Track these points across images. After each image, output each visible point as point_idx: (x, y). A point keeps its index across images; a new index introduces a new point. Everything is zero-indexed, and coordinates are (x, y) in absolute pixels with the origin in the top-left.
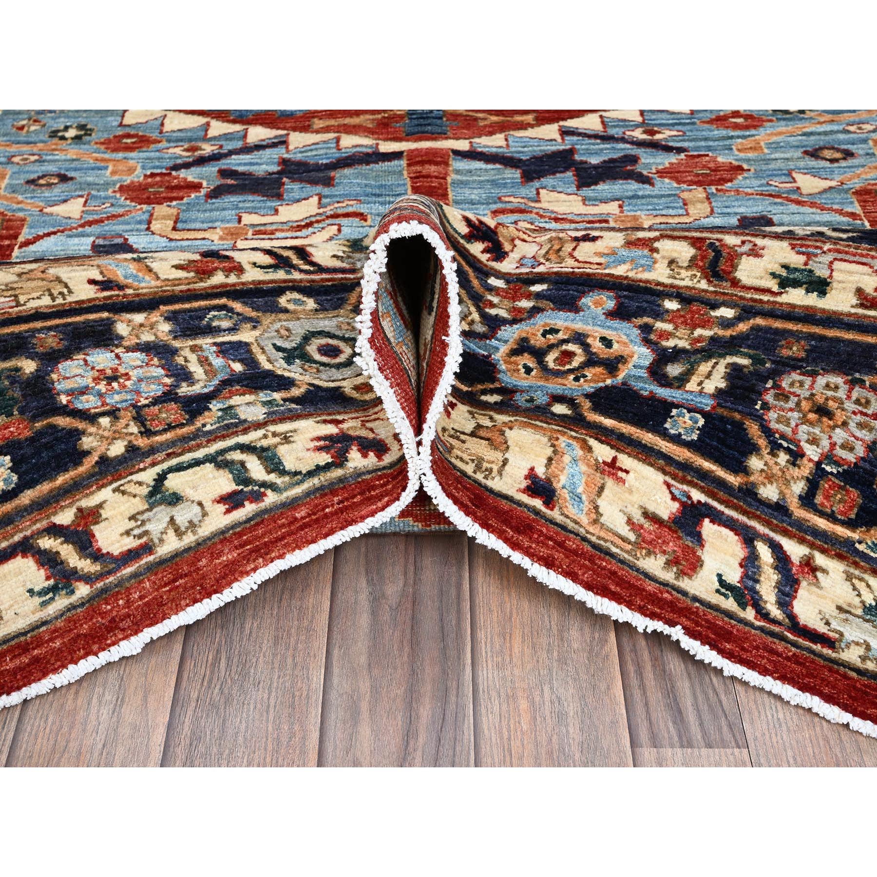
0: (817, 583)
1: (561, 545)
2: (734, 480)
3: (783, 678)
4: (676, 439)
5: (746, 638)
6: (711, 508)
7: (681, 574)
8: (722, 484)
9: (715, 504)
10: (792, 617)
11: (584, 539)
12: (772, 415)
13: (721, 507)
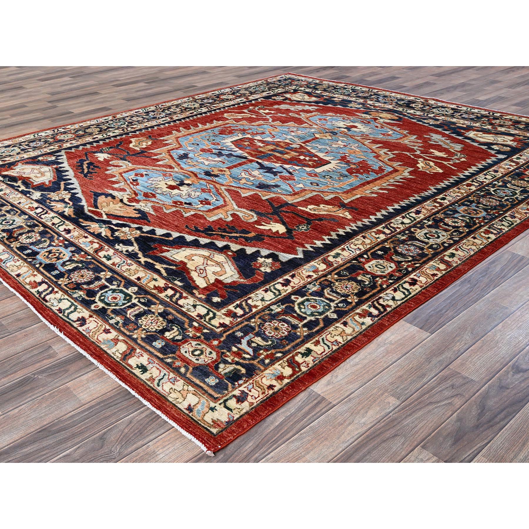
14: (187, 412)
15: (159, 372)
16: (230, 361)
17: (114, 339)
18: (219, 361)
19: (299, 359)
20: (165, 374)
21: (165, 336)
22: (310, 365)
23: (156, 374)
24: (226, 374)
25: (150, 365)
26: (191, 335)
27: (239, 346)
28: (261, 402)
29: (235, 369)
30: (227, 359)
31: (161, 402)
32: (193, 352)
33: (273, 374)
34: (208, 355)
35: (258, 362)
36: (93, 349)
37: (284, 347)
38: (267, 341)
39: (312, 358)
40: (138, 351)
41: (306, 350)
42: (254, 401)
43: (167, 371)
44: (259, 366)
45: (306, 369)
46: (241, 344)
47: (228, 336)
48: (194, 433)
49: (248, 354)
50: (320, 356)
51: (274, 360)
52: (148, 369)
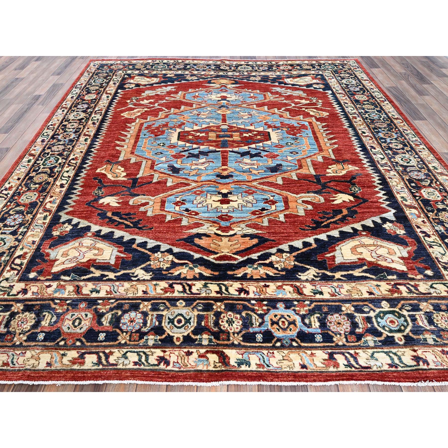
0: (359, 356)
1: (314, 376)
2: (333, 344)
3: (368, 380)
4: (319, 342)
5: (356, 375)
6: (333, 352)
7: (337, 368)
8: (332, 346)
9: (333, 351)
10: (360, 366)
11: (317, 372)
12: (331, 328)
13: (335, 351)
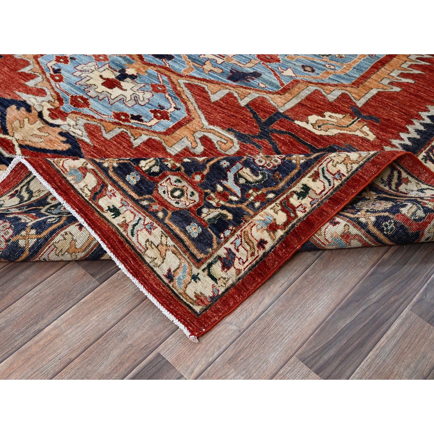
14: (166, 281)
15: (133, 216)
16: (214, 204)
17: (82, 168)
18: (202, 204)
19: (294, 201)
20: (140, 219)
21: (140, 165)
22: (308, 210)
23: (130, 218)
24: (210, 220)
25: (123, 207)
26: (170, 166)
27: (224, 182)
28: (250, 270)
29: (220, 214)
30: (211, 202)
31: (137, 263)
32: (172, 192)
33: (264, 221)
34: (189, 197)
35: (247, 205)
36: (57, 181)
37: (277, 183)
38: (257, 175)
39: (310, 200)
40: (110, 188)
41: (302, 188)
42: (241, 267)
43: (142, 216)
44: (248, 210)
45: (303, 214)
46: (227, 180)
47: (212, 167)
48: (176, 312)
49: (235, 195)
50: (319, 197)
51: (265, 203)
52: (121, 212)
